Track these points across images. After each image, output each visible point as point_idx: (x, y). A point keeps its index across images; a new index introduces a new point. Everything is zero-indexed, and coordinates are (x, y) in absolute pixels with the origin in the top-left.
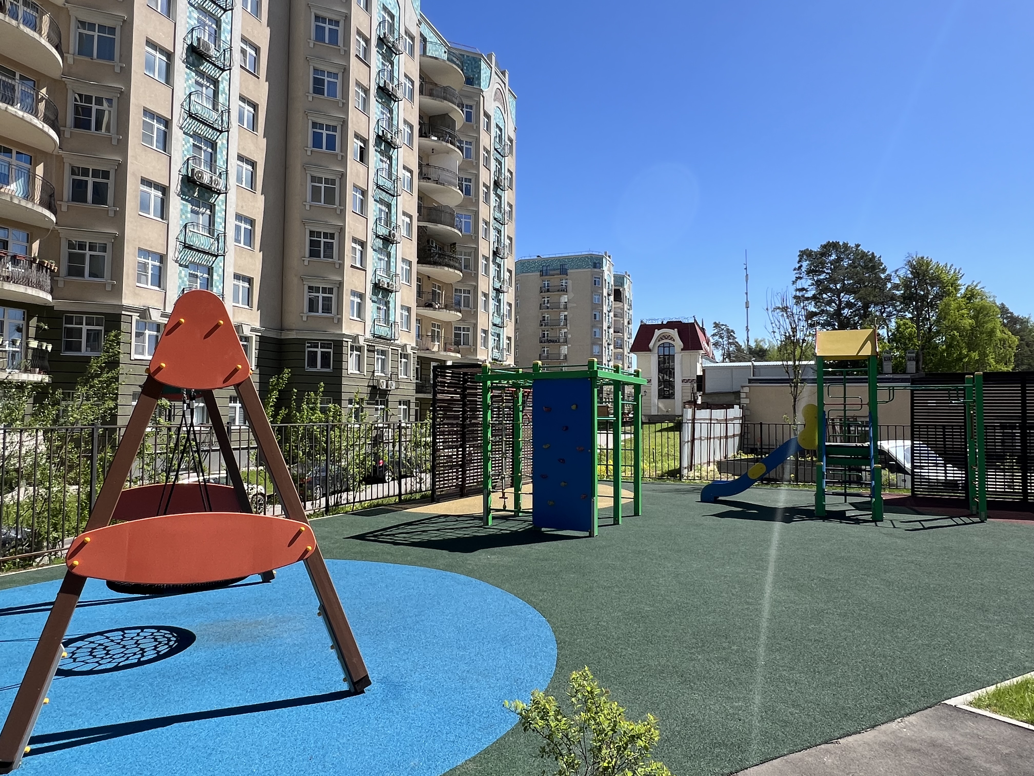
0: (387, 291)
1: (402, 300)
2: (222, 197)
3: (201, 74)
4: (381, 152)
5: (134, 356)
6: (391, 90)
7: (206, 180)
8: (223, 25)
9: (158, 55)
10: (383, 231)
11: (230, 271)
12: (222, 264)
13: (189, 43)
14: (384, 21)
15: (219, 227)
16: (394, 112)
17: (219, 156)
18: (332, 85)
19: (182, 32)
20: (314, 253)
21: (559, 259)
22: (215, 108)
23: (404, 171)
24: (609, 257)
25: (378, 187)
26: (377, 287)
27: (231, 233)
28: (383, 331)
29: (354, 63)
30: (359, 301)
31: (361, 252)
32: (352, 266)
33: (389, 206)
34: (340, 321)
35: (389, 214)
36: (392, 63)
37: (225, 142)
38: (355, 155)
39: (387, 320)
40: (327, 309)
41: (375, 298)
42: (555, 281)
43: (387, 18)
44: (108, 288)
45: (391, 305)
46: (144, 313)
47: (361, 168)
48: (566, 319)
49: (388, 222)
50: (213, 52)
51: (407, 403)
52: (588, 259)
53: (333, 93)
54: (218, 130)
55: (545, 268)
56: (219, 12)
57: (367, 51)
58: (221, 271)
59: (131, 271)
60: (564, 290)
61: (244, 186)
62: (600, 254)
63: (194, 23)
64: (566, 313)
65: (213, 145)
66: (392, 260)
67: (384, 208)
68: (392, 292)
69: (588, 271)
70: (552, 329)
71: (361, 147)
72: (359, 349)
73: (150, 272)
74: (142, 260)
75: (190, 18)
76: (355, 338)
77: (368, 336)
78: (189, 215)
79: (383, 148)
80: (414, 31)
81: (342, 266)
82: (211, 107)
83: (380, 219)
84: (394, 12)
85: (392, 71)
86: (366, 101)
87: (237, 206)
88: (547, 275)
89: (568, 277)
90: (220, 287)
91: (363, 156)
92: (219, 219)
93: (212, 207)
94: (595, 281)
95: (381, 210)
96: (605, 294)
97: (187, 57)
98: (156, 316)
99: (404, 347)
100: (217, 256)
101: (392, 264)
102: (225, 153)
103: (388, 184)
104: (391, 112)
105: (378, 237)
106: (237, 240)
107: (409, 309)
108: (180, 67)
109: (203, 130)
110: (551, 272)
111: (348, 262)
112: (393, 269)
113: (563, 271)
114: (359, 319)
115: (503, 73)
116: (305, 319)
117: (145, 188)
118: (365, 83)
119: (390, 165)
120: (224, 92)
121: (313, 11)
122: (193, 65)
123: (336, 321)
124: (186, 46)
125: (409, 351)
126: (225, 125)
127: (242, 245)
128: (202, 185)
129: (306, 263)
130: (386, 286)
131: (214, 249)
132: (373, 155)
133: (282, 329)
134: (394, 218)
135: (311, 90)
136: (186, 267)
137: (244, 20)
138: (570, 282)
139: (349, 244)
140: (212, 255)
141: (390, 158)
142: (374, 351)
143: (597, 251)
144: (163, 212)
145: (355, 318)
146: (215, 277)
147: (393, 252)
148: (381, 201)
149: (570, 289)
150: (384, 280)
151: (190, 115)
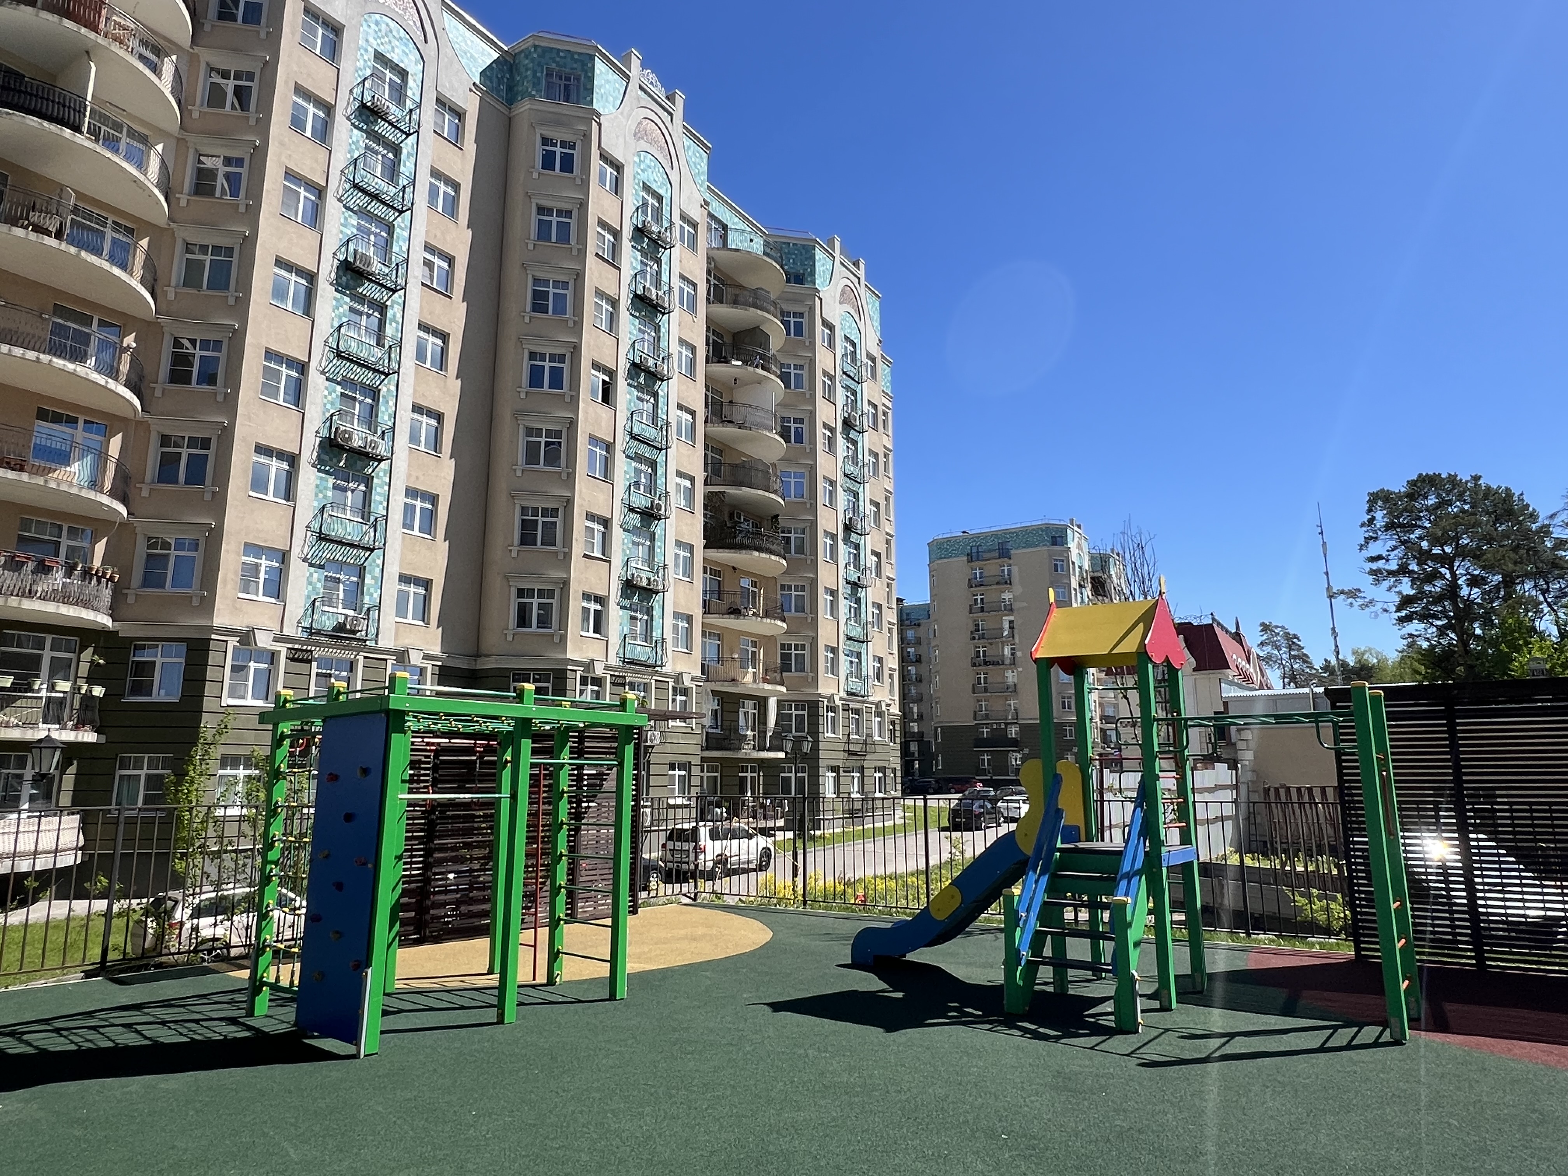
0: (648, 592)
1: (675, 604)
2: (384, 465)
3: (361, 299)
4: (638, 388)
5: (227, 701)
6: (654, 297)
7: (357, 442)
8: (397, 231)
9: (294, 277)
10: (641, 501)
11: (393, 570)
12: (380, 562)
13: (342, 258)
14: (645, 204)
15: (378, 509)
16: (662, 330)
17: (382, 408)
18: (560, 299)
19: (331, 244)
20: (527, 539)
21: (995, 535)
22: (380, 343)
23: (679, 413)
24: (1079, 526)
25: (633, 437)
26: (629, 586)
27: (396, 516)
28: (641, 651)
29: (593, 266)
30: (598, 607)
31: (604, 534)
32: (585, 556)
33: (653, 464)
34: (563, 639)
35: (652, 477)
36: (659, 262)
37: (393, 388)
38: (594, 392)
39: (648, 634)
40: (544, 622)
41: (626, 603)
42: (991, 569)
43: (651, 201)
44: (195, 602)
45: (656, 613)
46: (246, 637)
47: (604, 412)
48: (1012, 628)
49: (651, 488)
50: (376, 266)
51: (686, 766)
52: (1042, 531)
53: (560, 309)
54: (382, 373)
55: (974, 550)
56: (392, 215)
57: (615, 248)
58: (378, 571)
59: (231, 576)
60: (1008, 582)
61: (422, 448)
62: (1062, 523)
63: (351, 231)
64: (1012, 618)
65: (375, 393)
66: (658, 543)
67: (644, 467)
68: (657, 593)
69: (1043, 550)
70: (991, 644)
71: (604, 381)
72: (598, 681)
73: (262, 576)
74: (251, 560)
75: (345, 226)
76: (589, 665)
77: (613, 660)
78: (329, 494)
79: (642, 380)
80: (697, 214)
81: (568, 556)
82: (373, 342)
83: (637, 484)
84: (661, 192)
85: (659, 273)
86: (613, 318)
87: (409, 476)
88: (978, 560)
89: (1011, 562)
90: (376, 595)
91: (607, 394)
92: (378, 496)
93: (368, 481)
94: (1056, 565)
95: (638, 472)
96: (1074, 583)
97: (338, 277)
98: (264, 641)
99: (678, 677)
100: (372, 550)
101: (657, 550)
102: (392, 403)
103: (650, 433)
104: (657, 329)
105: (632, 510)
106: (408, 525)
107: (689, 619)
108: (326, 291)
109: (358, 374)
110: (986, 556)
111: (578, 549)
112: (659, 558)
113: (1004, 553)
114: (598, 636)
115: (856, 264)
116: (510, 638)
117: (262, 459)
118: (612, 292)
119: (656, 406)
120: (394, 319)
121: (534, 201)
122: (347, 287)
123: (557, 640)
124: (336, 262)
125: (687, 682)
126: (395, 366)
127: (416, 532)
128: (352, 450)
129: (514, 554)
130: (644, 583)
131: (368, 539)
132: (624, 392)
133: (477, 655)
134: (660, 482)
135: (529, 308)
136: (321, 567)
137: (429, 223)
138: (1015, 570)
139: (579, 523)
140: (363, 548)
141: (656, 395)
142: (623, 685)
143: (1055, 520)
144: (289, 491)
145: (591, 634)
146: (368, 580)
147: (659, 532)
148: (639, 458)
149: (1015, 578)
150: (644, 575)
151: (339, 355)
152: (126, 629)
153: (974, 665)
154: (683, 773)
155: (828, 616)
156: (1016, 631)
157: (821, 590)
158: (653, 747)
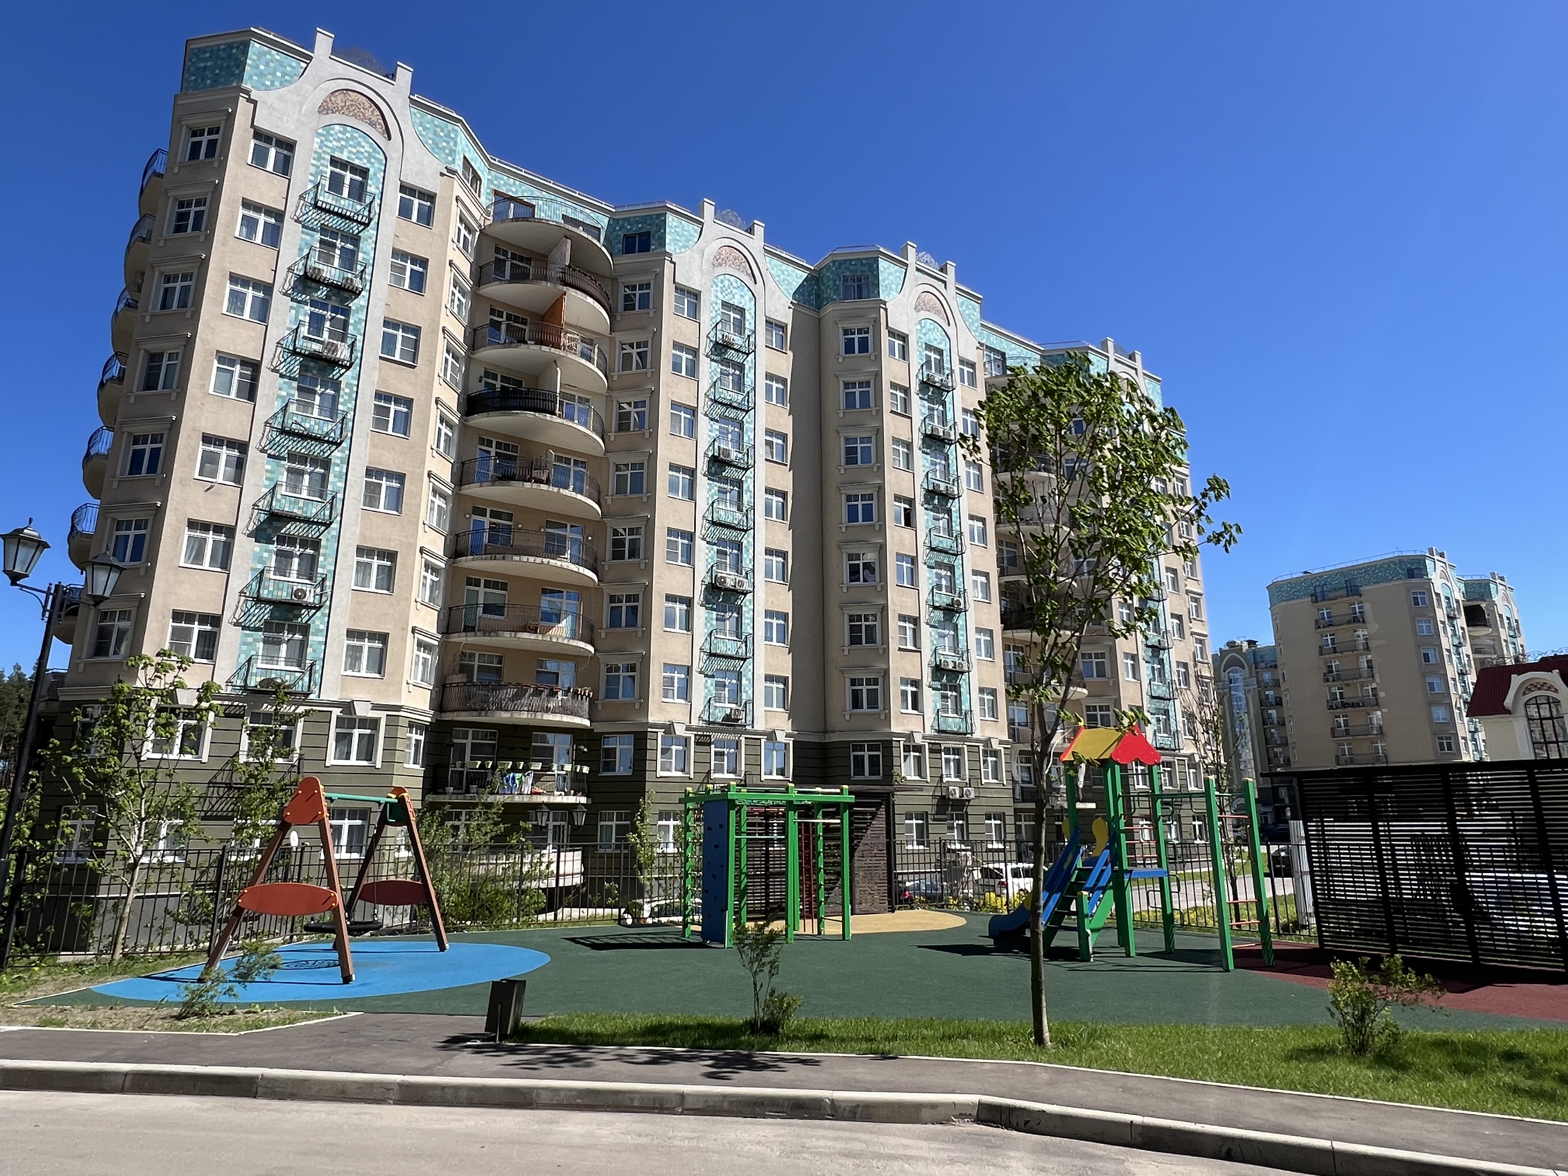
0: (956, 673)
1: (980, 680)
2: (749, 597)
3: (726, 480)
4: (935, 509)
5: (660, 773)
6: (941, 434)
7: (729, 583)
8: (746, 425)
9: (681, 475)
10: (943, 599)
11: (760, 673)
12: (751, 667)
13: (710, 454)
14: (929, 360)
15: (747, 629)
16: (951, 457)
17: (745, 556)
18: (866, 451)
19: (703, 445)
20: (855, 640)
21: (1341, 572)
22: (740, 509)
23: (971, 522)
24: (1442, 555)
25: (932, 549)
26: (938, 670)
27: (760, 633)
28: (953, 722)
29: (889, 420)
30: (914, 689)
31: (914, 630)
32: (900, 649)
33: (951, 568)
34: (888, 717)
35: (952, 579)
36: (944, 404)
37: (751, 540)
38: (897, 519)
39: (957, 709)
40: (873, 704)
41: (937, 684)
42: (1341, 608)
43: (934, 356)
44: (637, 707)
45: (964, 689)
46: (669, 728)
47: (908, 533)
48: (1370, 667)
49: (951, 588)
50: (734, 455)
51: (1001, 816)
52: (1395, 564)
53: (866, 459)
54: (743, 530)
55: (1318, 590)
56: (741, 415)
57: (906, 403)
58: (750, 674)
59: (656, 687)
60: (1357, 619)
61: (774, 580)
62: (1419, 553)
63: (715, 434)
64: (1369, 657)
65: (739, 546)
66: (960, 632)
67: (943, 572)
68: (963, 673)
69: (1399, 585)
70: (1348, 685)
71: (905, 509)
72: (918, 748)
73: (676, 685)
74: (668, 674)
75: (711, 431)
76: (910, 736)
77: (929, 732)
78: (714, 622)
79: (936, 501)
80: (973, 355)
81: (886, 651)
82: (735, 509)
83: (939, 587)
84: (941, 347)
85: (944, 413)
86: (909, 458)
87: (767, 602)
88: (1323, 600)
89: (1362, 599)
90: (750, 692)
91: (909, 520)
92: (746, 621)
93: (739, 610)
94: (1416, 599)
95: (939, 577)
96: (1441, 615)
97: (709, 468)
98: (680, 730)
99: (987, 742)
100: (745, 660)
101: (960, 638)
102: (751, 551)
103: (946, 544)
104: (947, 458)
105: (935, 608)
106: (768, 638)
107: (993, 692)
108: (702, 481)
109: (726, 533)
110: (1331, 595)
111: (894, 644)
112: (962, 645)
113: (1353, 590)
114: (915, 712)
115: (1132, 357)
116: (847, 718)
117: (670, 604)
118: (905, 437)
119: (950, 521)
120: (748, 490)
121: (841, 380)
122: (716, 474)
123: (883, 717)
124: (707, 459)
126: (751, 523)
127: (774, 643)
128: (727, 590)
129: (846, 653)
130: (950, 667)
131: (742, 652)
132: (922, 516)
133: (825, 732)
134: (959, 581)
135: (843, 463)
136: (713, 676)
137: (768, 413)
138: (1367, 607)
139: (894, 624)
140: (739, 659)
141: (949, 512)
142: (939, 751)
143: (1409, 550)
144: (688, 625)
145: (910, 711)
146: (744, 681)
147: (961, 622)
148: (939, 565)
149: (1368, 616)
150: (949, 660)
151: (714, 523)
152: (599, 728)
153: (1331, 708)
154: (998, 822)
155: (1131, 679)
156: (1375, 671)
157: (1120, 656)
158: (969, 801)
